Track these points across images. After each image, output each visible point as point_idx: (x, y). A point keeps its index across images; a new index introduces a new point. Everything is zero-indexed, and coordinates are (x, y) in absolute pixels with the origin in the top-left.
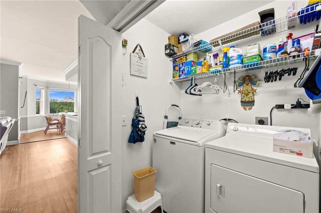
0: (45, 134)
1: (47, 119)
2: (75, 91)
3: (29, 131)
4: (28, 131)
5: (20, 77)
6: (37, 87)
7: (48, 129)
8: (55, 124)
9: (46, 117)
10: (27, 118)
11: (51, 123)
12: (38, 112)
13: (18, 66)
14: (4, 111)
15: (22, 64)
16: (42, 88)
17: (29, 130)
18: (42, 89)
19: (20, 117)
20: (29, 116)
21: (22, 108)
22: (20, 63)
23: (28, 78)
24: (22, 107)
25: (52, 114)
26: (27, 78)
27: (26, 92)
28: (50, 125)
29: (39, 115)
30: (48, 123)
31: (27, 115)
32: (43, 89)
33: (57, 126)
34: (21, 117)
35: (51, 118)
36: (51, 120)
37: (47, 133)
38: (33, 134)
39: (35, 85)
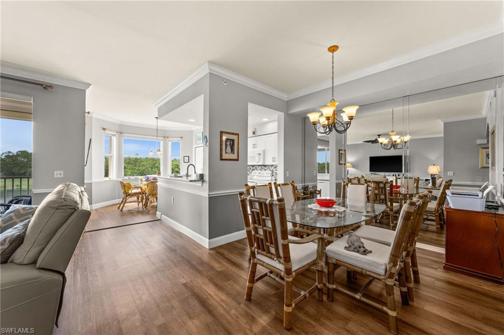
0: (121, 211)
1: (124, 186)
2: (162, 140)
4: (93, 205)
6: (106, 131)
7: (124, 202)
8: (135, 194)
9: (121, 183)
10: (91, 183)
11: (130, 192)
12: (107, 175)
13: (85, 91)
14: (62, 172)
15: (91, 87)
16: (113, 134)
17: (95, 205)
18: (113, 135)
20: (94, 180)
22: (89, 85)
25: (127, 178)
26: (93, 118)
27: (91, 140)
28: (129, 195)
29: (109, 179)
31: (91, 179)
32: (115, 135)
33: (138, 198)
35: (129, 183)
36: (130, 187)
37: (124, 209)
38: (101, 211)
39: (104, 129)
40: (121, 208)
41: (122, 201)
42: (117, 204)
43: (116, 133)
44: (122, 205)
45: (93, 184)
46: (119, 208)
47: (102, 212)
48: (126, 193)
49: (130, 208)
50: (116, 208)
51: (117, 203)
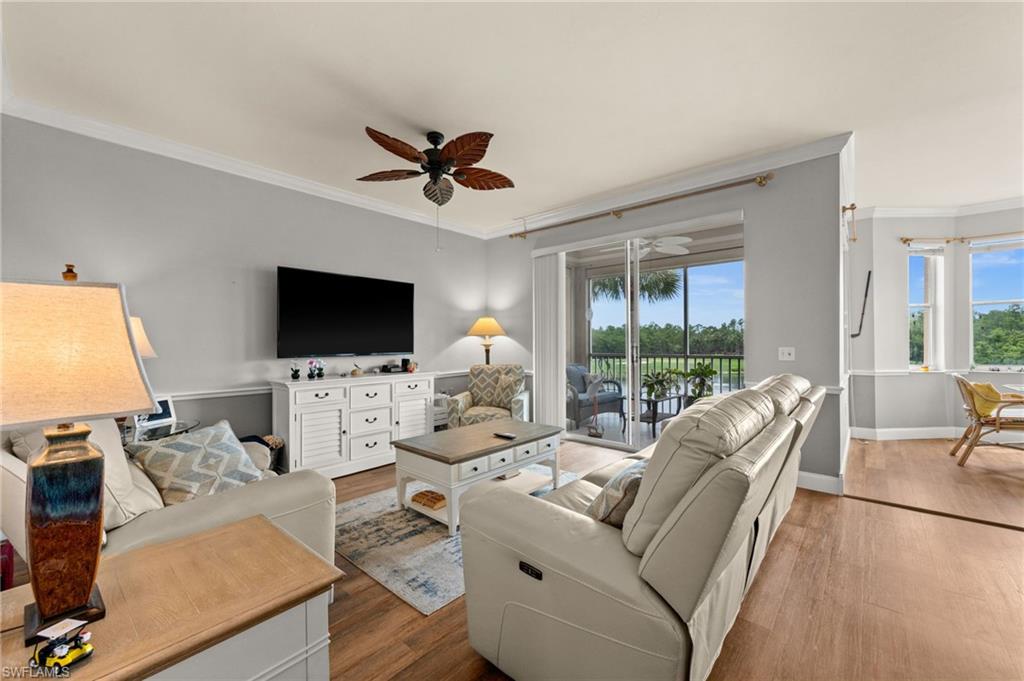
0: (961, 464)
1: (970, 394)
3: (883, 434)
4: (878, 430)
5: (844, 209)
6: (914, 245)
7: (971, 440)
8: (1014, 424)
9: (961, 383)
10: (874, 377)
11: (993, 415)
12: (917, 356)
14: (792, 350)
16: (936, 247)
17: (882, 430)
18: (934, 251)
19: (845, 372)
20: (879, 370)
21: (856, 339)
23: (876, 215)
24: (853, 336)
25: (985, 368)
26: (871, 219)
27: (870, 273)
28: (987, 423)
29: (922, 370)
30: (973, 411)
31: (872, 366)
32: (941, 250)
34: (850, 372)
35: (989, 388)
36: (991, 398)
37: (968, 462)
38: (896, 449)
39: (906, 241)
40: (960, 454)
41: (966, 437)
42: (950, 440)
43: (944, 245)
44: (965, 447)
45: (876, 378)
46: (953, 454)
47: (899, 454)
48: (979, 417)
49: (998, 465)
50: (943, 452)
51: (952, 436)
